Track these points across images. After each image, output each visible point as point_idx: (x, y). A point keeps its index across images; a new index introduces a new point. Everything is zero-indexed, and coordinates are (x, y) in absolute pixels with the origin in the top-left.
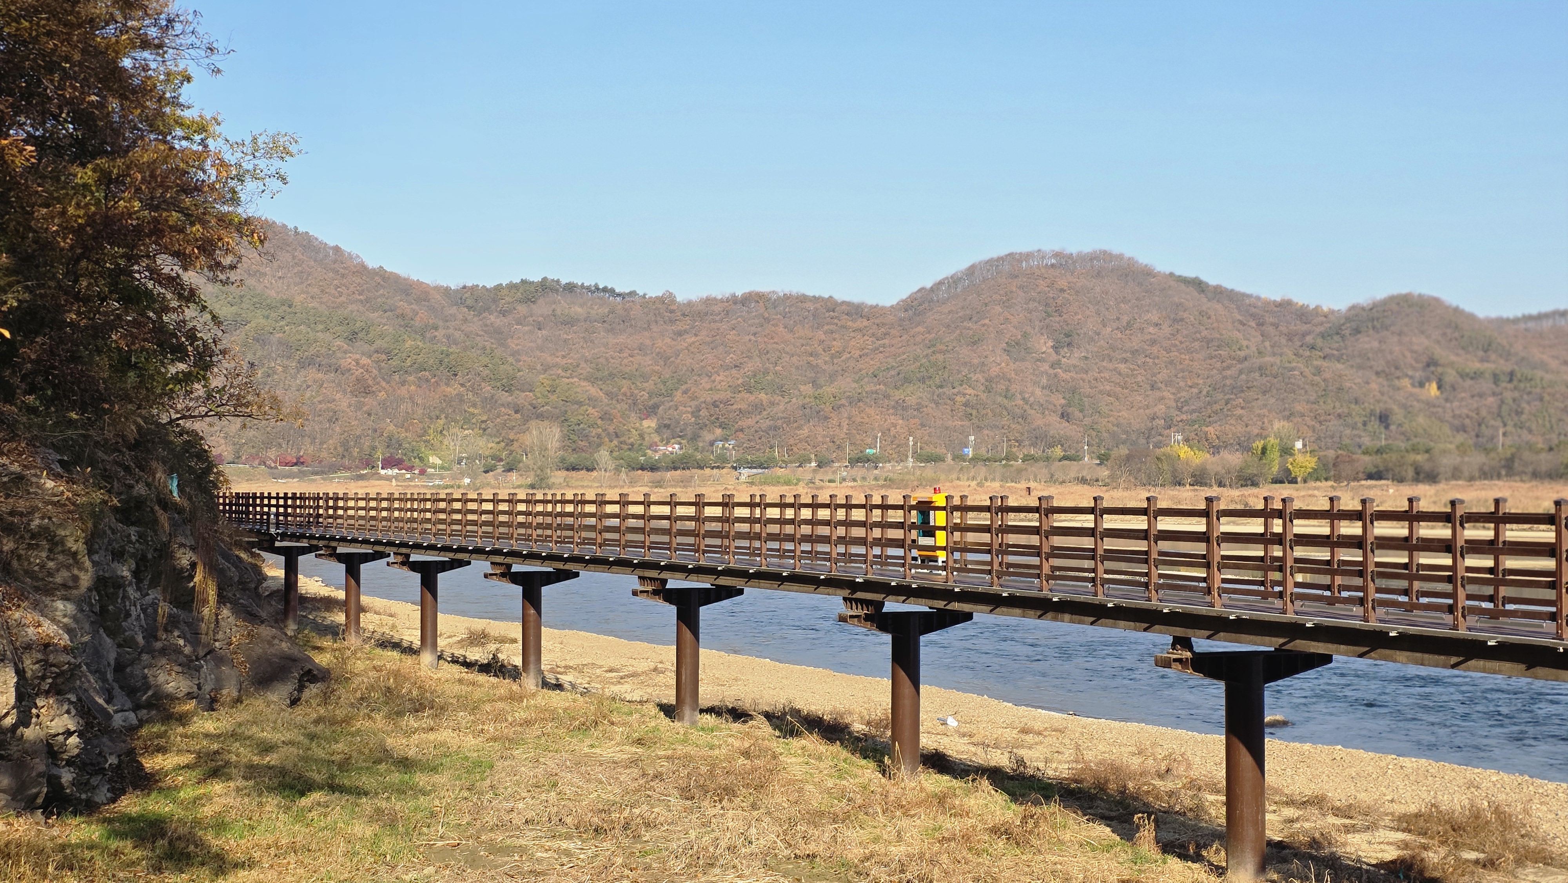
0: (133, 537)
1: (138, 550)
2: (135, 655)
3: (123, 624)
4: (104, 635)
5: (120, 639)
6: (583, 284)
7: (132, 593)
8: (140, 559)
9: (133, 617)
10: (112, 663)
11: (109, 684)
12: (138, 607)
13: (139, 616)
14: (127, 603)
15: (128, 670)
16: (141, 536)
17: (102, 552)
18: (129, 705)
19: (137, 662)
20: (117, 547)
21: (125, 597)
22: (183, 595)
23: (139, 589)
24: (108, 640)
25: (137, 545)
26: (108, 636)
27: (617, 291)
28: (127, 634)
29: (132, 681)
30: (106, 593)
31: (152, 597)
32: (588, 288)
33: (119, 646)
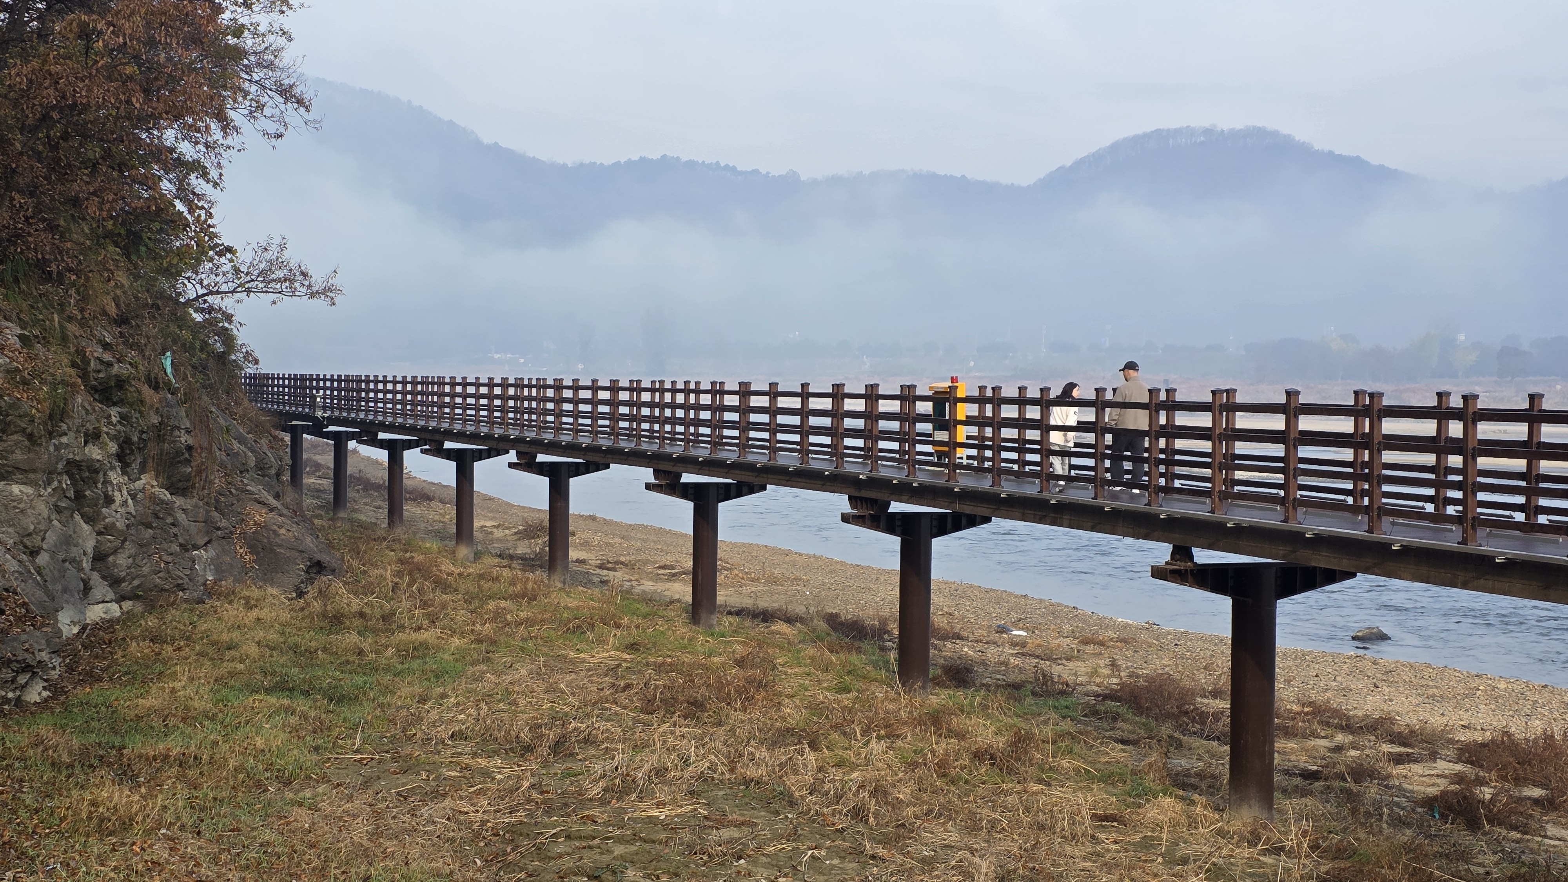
0: (114, 418)
1: (119, 432)
2: (118, 543)
3: (104, 510)
4: (82, 522)
5: (100, 526)
6: (703, 162)
7: (115, 477)
8: (124, 442)
9: (118, 503)
10: (90, 551)
11: (85, 574)
12: (125, 492)
13: (126, 502)
14: (110, 489)
15: (111, 559)
16: (123, 417)
17: (72, 434)
18: (111, 595)
19: (121, 550)
20: (91, 428)
21: (107, 482)
22: (180, 481)
23: (124, 473)
24: (86, 527)
25: (119, 427)
26: (85, 523)
27: (739, 169)
28: (107, 520)
29: (116, 570)
30: (81, 478)
31: (143, 482)
32: (709, 166)
33: (99, 533)
